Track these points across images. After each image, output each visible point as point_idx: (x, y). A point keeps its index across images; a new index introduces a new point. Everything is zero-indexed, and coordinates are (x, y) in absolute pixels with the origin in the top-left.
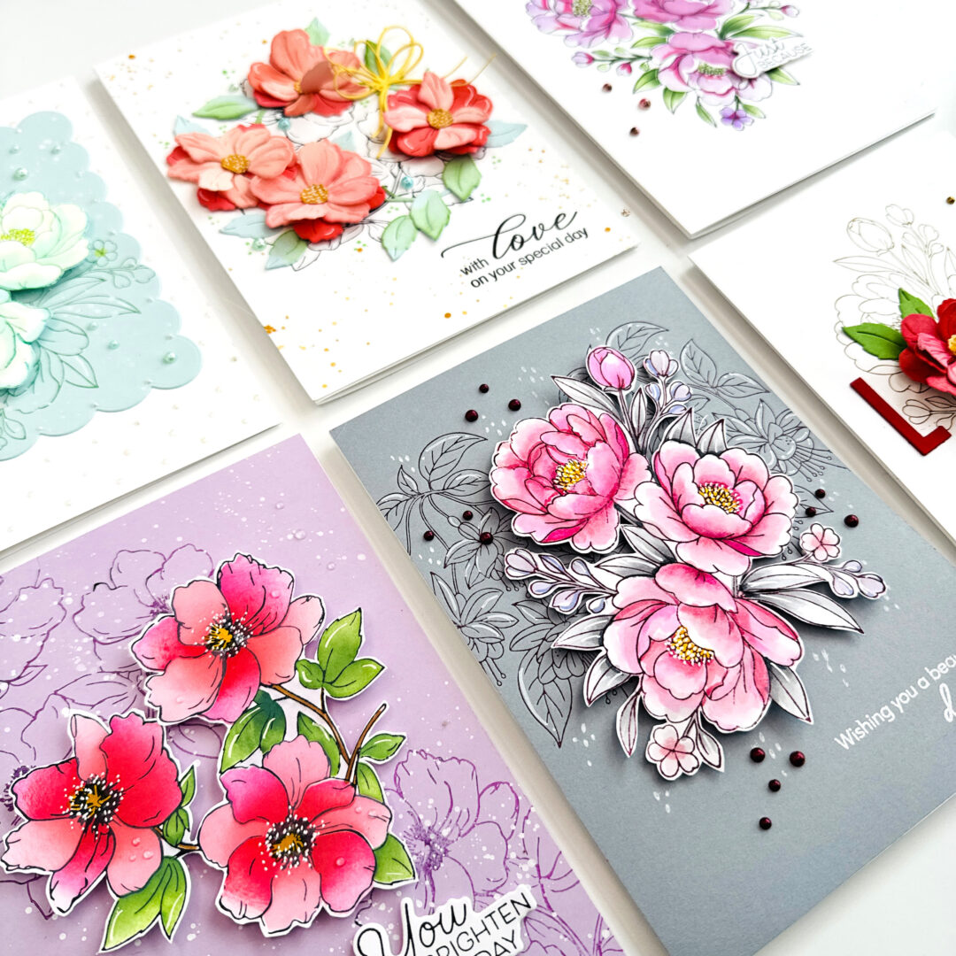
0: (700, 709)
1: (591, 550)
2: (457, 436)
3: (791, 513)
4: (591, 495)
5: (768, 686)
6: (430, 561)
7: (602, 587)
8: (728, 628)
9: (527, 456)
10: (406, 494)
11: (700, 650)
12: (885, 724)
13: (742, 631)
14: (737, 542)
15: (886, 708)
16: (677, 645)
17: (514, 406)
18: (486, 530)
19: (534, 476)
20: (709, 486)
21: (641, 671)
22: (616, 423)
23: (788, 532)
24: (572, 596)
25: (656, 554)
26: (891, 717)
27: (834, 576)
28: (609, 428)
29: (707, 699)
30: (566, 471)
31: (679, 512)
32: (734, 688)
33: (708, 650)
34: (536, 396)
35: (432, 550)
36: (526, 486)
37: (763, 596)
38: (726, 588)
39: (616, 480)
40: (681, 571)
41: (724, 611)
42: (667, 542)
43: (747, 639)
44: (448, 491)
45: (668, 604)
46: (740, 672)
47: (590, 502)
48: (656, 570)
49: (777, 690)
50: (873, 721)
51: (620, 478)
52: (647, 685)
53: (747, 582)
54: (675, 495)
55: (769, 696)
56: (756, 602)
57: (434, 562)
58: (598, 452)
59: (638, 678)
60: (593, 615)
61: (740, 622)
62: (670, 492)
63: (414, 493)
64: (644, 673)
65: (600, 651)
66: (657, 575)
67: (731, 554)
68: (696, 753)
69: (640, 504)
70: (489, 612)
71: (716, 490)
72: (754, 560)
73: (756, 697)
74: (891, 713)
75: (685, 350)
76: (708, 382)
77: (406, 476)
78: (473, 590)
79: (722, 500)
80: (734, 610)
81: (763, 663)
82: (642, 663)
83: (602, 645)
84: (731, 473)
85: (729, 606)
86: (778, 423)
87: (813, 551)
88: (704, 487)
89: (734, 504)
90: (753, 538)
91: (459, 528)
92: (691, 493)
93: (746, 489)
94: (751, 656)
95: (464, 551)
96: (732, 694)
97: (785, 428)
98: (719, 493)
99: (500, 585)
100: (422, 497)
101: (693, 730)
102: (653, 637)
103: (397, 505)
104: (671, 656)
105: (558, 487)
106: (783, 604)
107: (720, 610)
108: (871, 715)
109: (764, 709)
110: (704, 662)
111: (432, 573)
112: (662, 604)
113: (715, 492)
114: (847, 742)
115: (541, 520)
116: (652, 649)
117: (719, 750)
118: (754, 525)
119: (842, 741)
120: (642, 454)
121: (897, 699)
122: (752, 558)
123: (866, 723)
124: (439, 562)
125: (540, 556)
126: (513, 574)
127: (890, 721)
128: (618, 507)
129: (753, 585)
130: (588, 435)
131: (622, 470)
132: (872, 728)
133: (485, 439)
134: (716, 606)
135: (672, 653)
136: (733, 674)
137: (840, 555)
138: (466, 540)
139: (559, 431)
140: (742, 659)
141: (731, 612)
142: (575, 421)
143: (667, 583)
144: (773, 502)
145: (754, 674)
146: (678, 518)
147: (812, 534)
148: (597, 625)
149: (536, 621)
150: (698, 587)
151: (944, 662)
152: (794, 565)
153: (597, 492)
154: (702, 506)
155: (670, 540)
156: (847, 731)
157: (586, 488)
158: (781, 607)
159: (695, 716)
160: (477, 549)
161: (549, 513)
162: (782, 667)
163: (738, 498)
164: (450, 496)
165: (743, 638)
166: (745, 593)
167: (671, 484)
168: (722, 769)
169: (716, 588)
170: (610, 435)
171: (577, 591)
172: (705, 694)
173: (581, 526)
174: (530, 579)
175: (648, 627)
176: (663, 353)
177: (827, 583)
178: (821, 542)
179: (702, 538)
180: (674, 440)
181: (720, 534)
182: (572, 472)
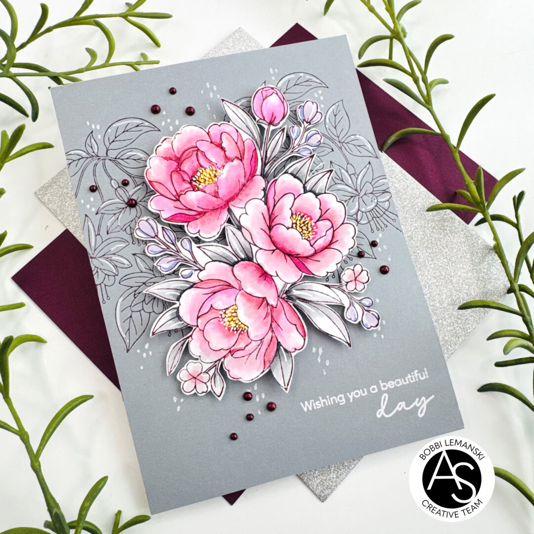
0: (222, 360)
1: (197, 235)
2: (139, 122)
3: (345, 252)
4: (215, 196)
5: (271, 359)
6: (88, 206)
7: (196, 262)
8: (265, 315)
9: (181, 154)
10: (88, 154)
11: (240, 323)
12: (336, 405)
13: (273, 320)
14: (298, 260)
15: (342, 396)
16: (227, 316)
17: (190, 112)
18: (134, 197)
19: (180, 170)
20: (300, 215)
21: (196, 325)
22: (255, 149)
23: (337, 264)
24: (173, 262)
25: (241, 252)
26: (343, 402)
27: (351, 304)
28: (249, 151)
29: (230, 355)
30: (204, 173)
31: (270, 228)
32: (250, 354)
33: (245, 325)
34: (209, 109)
35: (92, 199)
36: (171, 175)
37: (298, 302)
38: (277, 289)
39: (237, 191)
40: (253, 268)
41: (268, 304)
42: (252, 246)
43: (273, 326)
44: (117, 160)
45: (234, 288)
46: (259, 345)
47: (212, 201)
48: (236, 263)
49: (276, 364)
50: (330, 401)
51: (241, 190)
52: (196, 334)
53: (292, 289)
54: (274, 214)
55: (270, 366)
56: (291, 304)
57: (91, 208)
58: (233, 167)
59: (192, 328)
60: (181, 279)
61: (274, 314)
62: (271, 211)
63: (93, 154)
64: (197, 326)
65: (176, 304)
66: (236, 266)
67: (291, 267)
68: (209, 384)
69: (246, 213)
70: (114, 254)
71: (303, 220)
72: (305, 276)
73: (261, 363)
74: (344, 400)
75: (334, 106)
76: (338, 137)
77: (92, 140)
78: (109, 236)
79: (304, 228)
80: (274, 304)
81: (276, 345)
82: (199, 320)
83: (178, 300)
84: (320, 210)
85: (272, 301)
86: (372, 184)
87: (347, 283)
88: (296, 214)
89: (311, 233)
90: (311, 261)
91: (116, 189)
92: (285, 216)
93: (324, 225)
94: (270, 338)
95: (113, 207)
96: (246, 357)
97: (375, 189)
98: (304, 223)
99: (129, 238)
100: (99, 159)
101: (213, 370)
102: (214, 306)
103: (79, 160)
104: (220, 321)
105: (194, 183)
106: (308, 311)
107: (265, 302)
108: (330, 397)
109: (262, 373)
110: (239, 332)
111: (86, 215)
112: (230, 286)
113: (302, 221)
114: (307, 407)
115: (171, 204)
116: (209, 313)
117: (223, 387)
118: (316, 253)
119: (304, 406)
120: (264, 177)
121: (352, 393)
122: (304, 274)
123: (325, 400)
124: (93, 209)
125: (163, 228)
126: (139, 234)
127: (341, 404)
128: (230, 211)
129: (295, 292)
130: (231, 152)
131: (244, 185)
132: (327, 405)
133: (159, 130)
134: (264, 299)
135: (221, 320)
136: (253, 345)
137: (363, 291)
138: (117, 200)
139: (211, 142)
140: (264, 338)
141: (272, 306)
142: (226, 138)
143: (239, 273)
144: (337, 241)
145: (266, 350)
146: (268, 231)
147: (353, 270)
148: (181, 287)
149: (144, 270)
150: (259, 282)
151: (394, 381)
152: (330, 288)
153: (220, 195)
154: (288, 228)
155: (255, 245)
156: (311, 401)
157: (213, 190)
158: (306, 313)
159: (217, 363)
160: (123, 208)
161: (179, 200)
162: (286, 351)
163: (315, 230)
164: (118, 165)
165: (271, 325)
166: (287, 296)
167: (275, 206)
168: (220, 399)
169: (270, 287)
170: (247, 156)
171: (178, 259)
172: (230, 352)
173: (198, 217)
174: (150, 241)
175: (213, 298)
176: (315, 105)
177: (344, 308)
178: (356, 278)
179: (278, 250)
180: (291, 174)
181: (290, 252)
182: (208, 176)
